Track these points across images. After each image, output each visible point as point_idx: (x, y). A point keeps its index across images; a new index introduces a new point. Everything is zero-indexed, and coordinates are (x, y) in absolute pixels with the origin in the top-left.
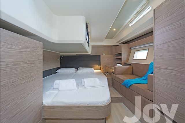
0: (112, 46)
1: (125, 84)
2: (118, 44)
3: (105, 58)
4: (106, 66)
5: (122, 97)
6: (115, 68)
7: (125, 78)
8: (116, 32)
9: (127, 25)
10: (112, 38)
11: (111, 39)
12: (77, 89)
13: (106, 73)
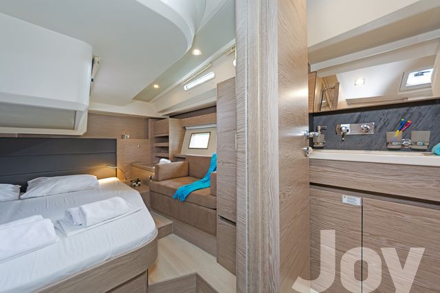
0: (147, 119)
1: (179, 195)
2: (160, 116)
3: (130, 147)
4: (132, 165)
5: (171, 222)
6: (158, 168)
7: (178, 184)
8: (158, 91)
9: (181, 86)
10: (148, 101)
11: (146, 103)
12: (58, 239)
13: (135, 182)
